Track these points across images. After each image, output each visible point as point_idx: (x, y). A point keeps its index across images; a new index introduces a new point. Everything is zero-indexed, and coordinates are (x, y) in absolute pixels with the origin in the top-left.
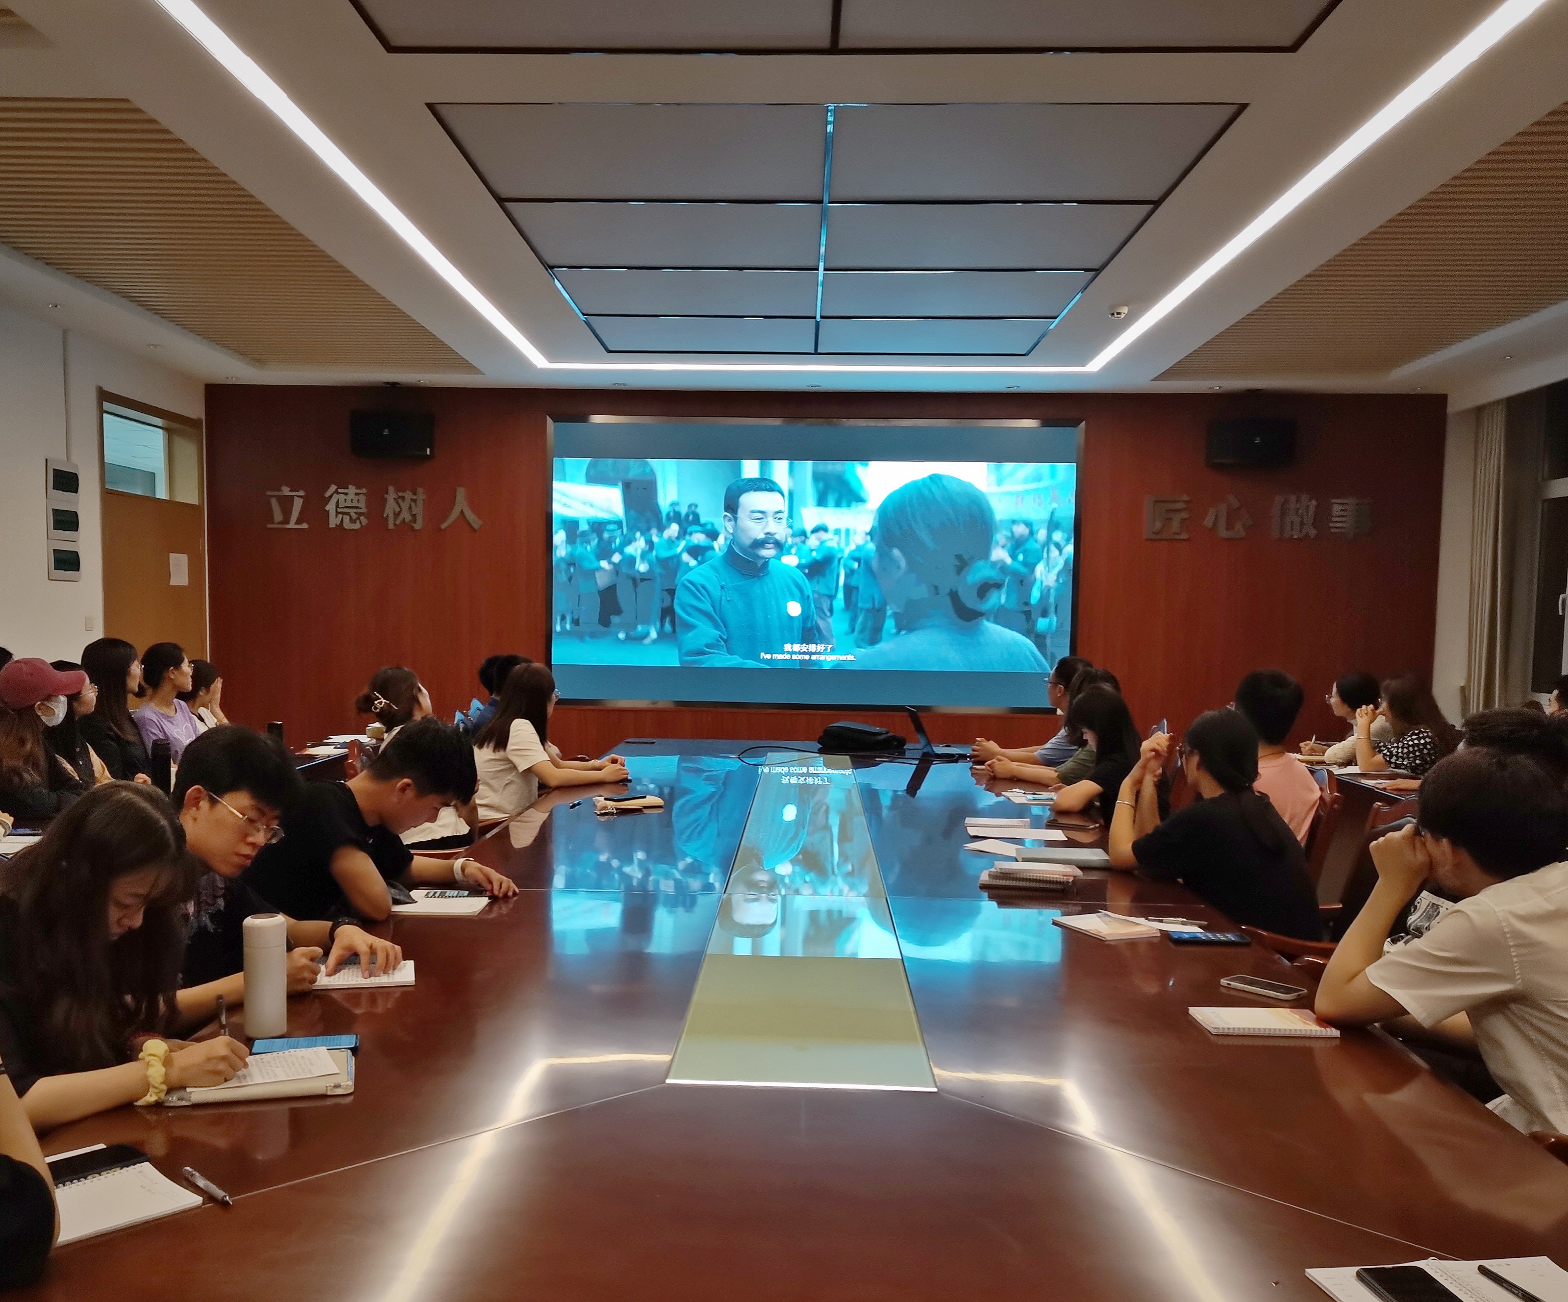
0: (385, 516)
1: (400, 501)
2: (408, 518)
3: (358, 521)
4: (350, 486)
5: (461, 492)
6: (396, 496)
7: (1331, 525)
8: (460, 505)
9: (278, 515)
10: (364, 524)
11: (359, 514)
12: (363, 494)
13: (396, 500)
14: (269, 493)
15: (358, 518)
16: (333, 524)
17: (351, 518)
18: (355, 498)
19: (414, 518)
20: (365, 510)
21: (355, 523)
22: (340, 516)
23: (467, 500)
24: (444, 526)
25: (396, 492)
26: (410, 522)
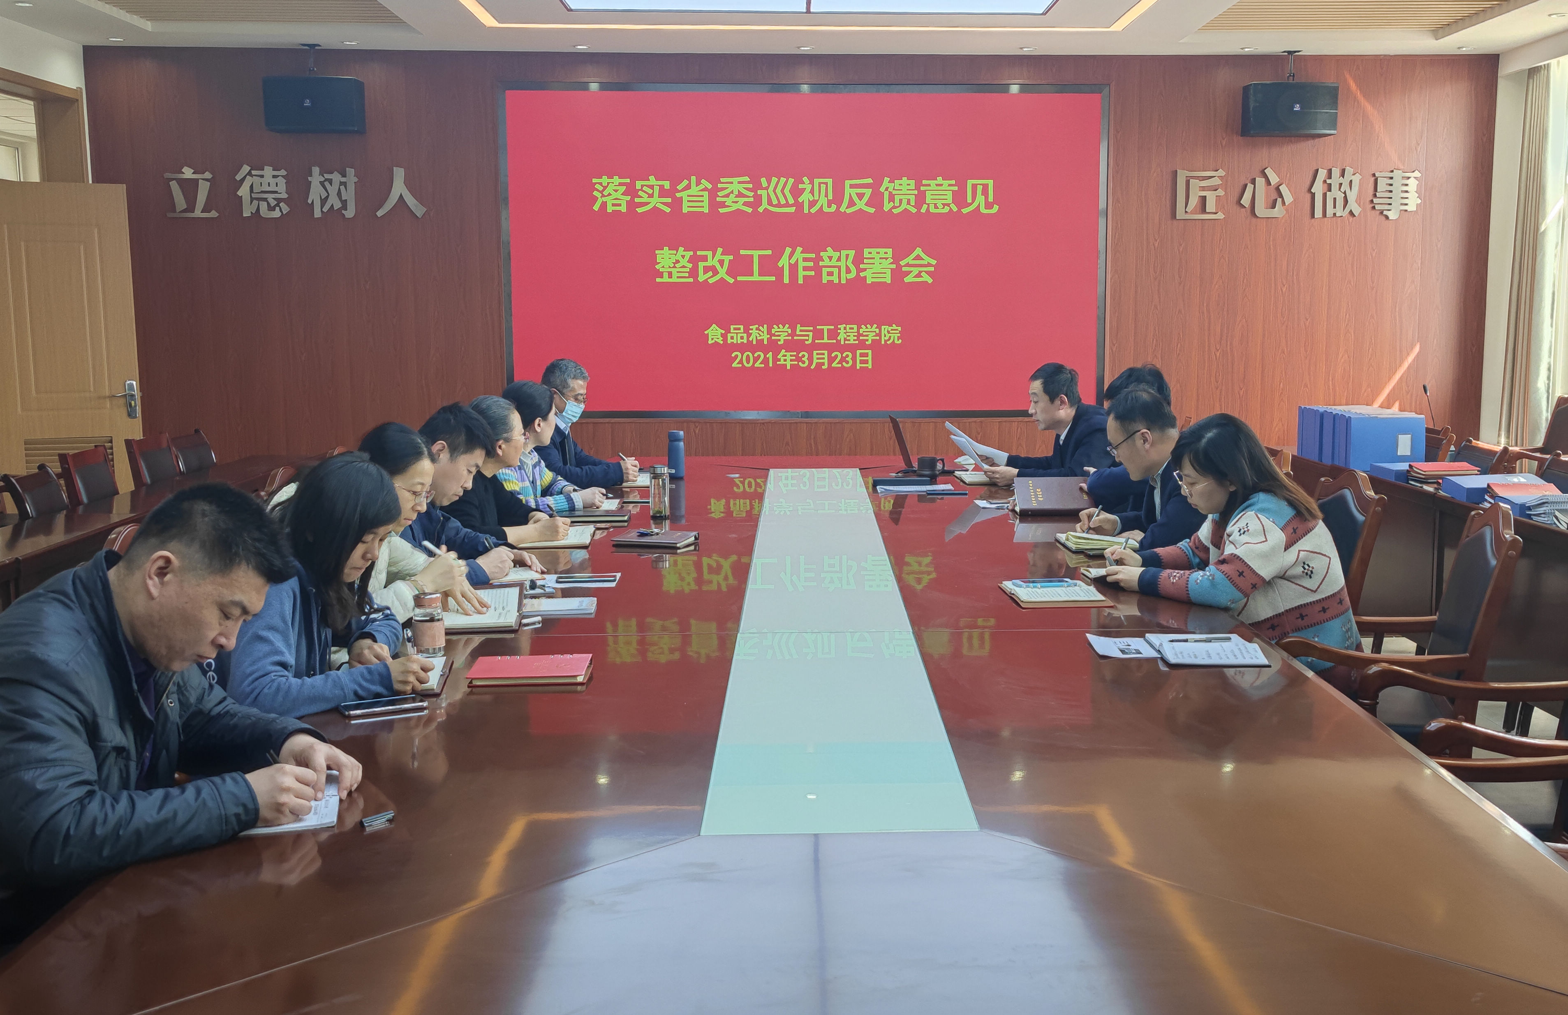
0: (310, 201)
1: (327, 184)
2: (338, 205)
3: (277, 209)
4: (266, 167)
5: (399, 174)
6: (322, 179)
7: (1375, 201)
8: (399, 188)
9: (180, 202)
10: (284, 213)
11: (279, 201)
12: (282, 176)
13: (322, 183)
14: (168, 175)
15: (278, 205)
16: (246, 214)
17: (268, 204)
18: (273, 181)
19: (344, 203)
20: (285, 196)
21: (275, 210)
22: (255, 202)
23: (408, 183)
24: (380, 213)
25: (321, 174)
26: (340, 210)
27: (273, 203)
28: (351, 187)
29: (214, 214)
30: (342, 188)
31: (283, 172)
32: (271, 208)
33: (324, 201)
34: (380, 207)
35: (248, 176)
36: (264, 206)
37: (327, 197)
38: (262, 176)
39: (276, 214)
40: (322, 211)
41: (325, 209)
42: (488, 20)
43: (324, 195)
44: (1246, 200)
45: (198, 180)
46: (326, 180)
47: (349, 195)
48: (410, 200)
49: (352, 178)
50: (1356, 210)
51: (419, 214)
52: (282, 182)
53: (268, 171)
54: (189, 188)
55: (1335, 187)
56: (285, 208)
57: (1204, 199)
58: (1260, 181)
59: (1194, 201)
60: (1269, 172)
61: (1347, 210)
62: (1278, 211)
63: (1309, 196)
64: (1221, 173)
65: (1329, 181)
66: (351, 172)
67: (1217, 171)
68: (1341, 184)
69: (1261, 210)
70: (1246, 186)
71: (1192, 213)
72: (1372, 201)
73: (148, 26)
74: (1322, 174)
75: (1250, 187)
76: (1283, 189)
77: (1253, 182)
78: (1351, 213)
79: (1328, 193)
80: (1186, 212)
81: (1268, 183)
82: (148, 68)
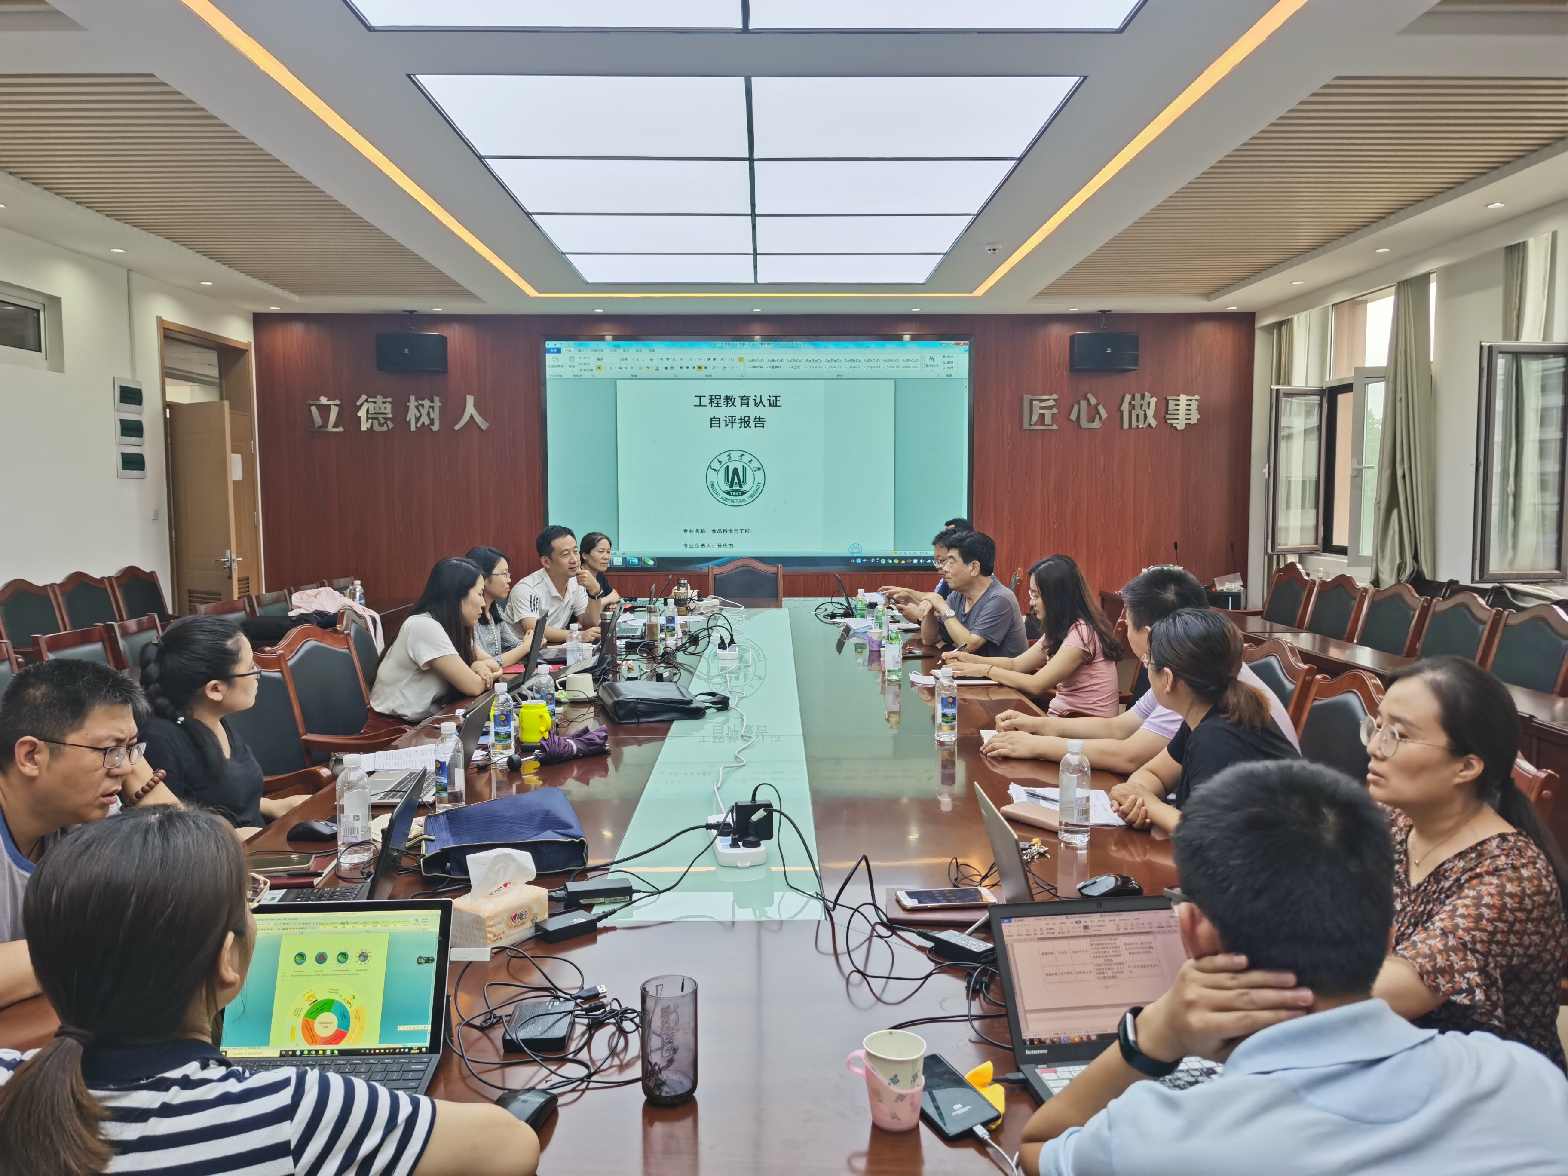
0: (408, 420)
1: (420, 408)
2: (427, 422)
3: (385, 425)
4: (378, 396)
5: (470, 400)
6: (417, 404)
7: (1167, 417)
8: (470, 409)
9: (317, 419)
10: (390, 427)
11: (386, 419)
12: (390, 403)
13: (417, 407)
14: (310, 402)
15: (386, 422)
16: (364, 427)
17: (379, 422)
18: (383, 406)
19: (432, 422)
20: (390, 416)
21: (383, 426)
22: (370, 421)
23: (476, 406)
24: (457, 427)
25: (416, 400)
26: (429, 425)
27: (382, 421)
28: (437, 409)
29: (340, 429)
30: (431, 410)
31: (390, 400)
32: (381, 425)
33: (417, 420)
34: (457, 423)
35: (365, 403)
36: (376, 423)
37: (420, 417)
38: (375, 403)
39: (385, 428)
40: (416, 427)
41: (419, 425)
42: (531, 292)
43: (418, 415)
44: (1073, 416)
45: (330, 406)
46: (420, 405)
47: (435, 415)
48: (478, 419)
49: (437, 403)
50: (1154, 423)
51: (484, 427)
52: (389, 406)
53: (380, 399)
54: (325, 411)
55: (1138, 407)
57: (1042, 416)
58: (1083, 403)
59: (1035, 418)
60: (1090, 396)
61: (1147, 424)
62: (1096, 424)
63: (1118, 414)
64: (1055, 397)
65: (1133, 403)
66: (437, 399)
67: (1052, 395)
68: (1142, 405)
69: (1084, 423)
70: (1073, 406)
71: (1035, 425)
72: (1165, 417)
73: (296, 298)
74: (1128, 397)
75: (1076, 407)
76: (1101, 409)
77: (1079, 403)
78: (1150, 425)
79: (1133, 411)
80: (1031, 425)
81: (1089, 403)
82: (298, 328)
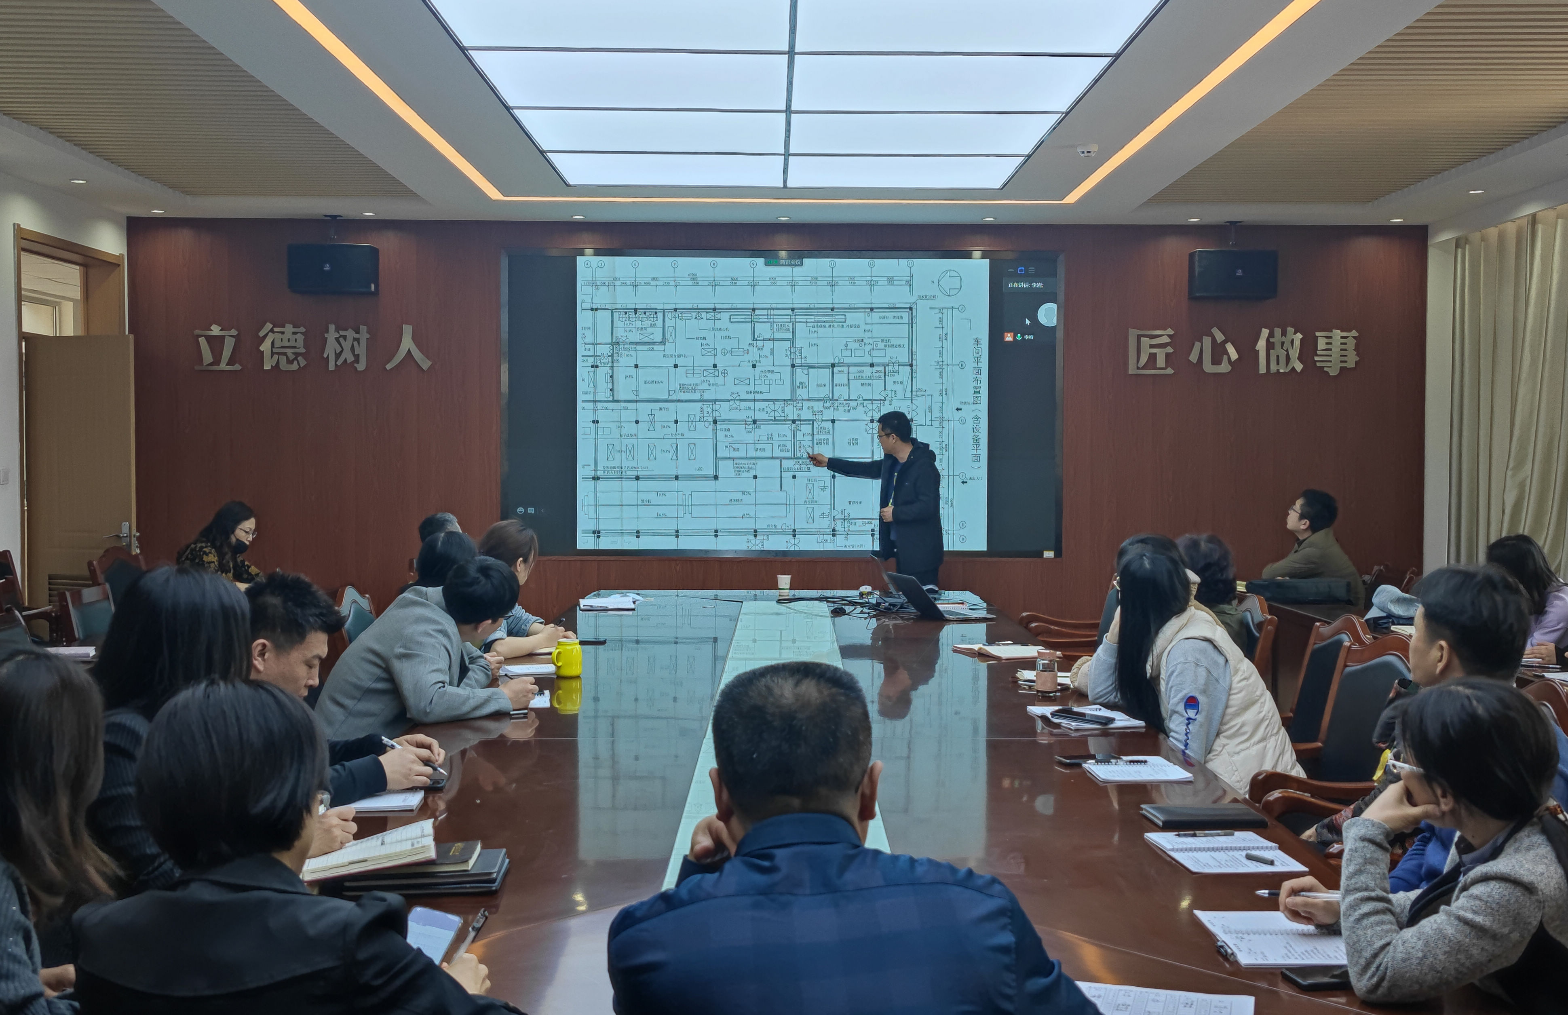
0: (325, 356)
1: (341, 340)
2: (350, 359)
3: (295, 362)
5: (408, 330)
9: (207, 354)
10: (302, 365)
11: (297, 355)
18: (293, 337)
21: (292, 363)
23: (415, 339)
24: (389, 366)
25: (337, 330)
26: (353, 363)
27: (292, 357)
28: (363, 343)
29: (237, 367)
30: (355, 343)
31: (302, 329)
32: (289, 362)
33: (338, 356)
34: (389, 361)
35: (270, 333)
36: (283, 359)
37: (342, 351)
38: (283, 333)
39: (294, 367)
40: (336, 364)
41: (339, 363)
42: (494, 194)
43: (339, 350)
44: (1194, 357)
45: (224, 336)
46: (341, 336)
47: (362, 350)
48: (417, 354)
49: (364, 335)
50: (1299, 367)
51: (425, 367)
52: (300, 338)
53: (289, 328)
54: (216, 343)
55: (1278, 346)
56: (303, 363)
57: (1153, 357)
58: (1207, 341)
59: (1144, 359)
60: (1215, 331)
61: (1290, 368)
62: (1224, 368)
63: (1252, 354)
64: (1170, 331)
65: (1271, 340)
66: (363, 329)
67: (1166, 330)
68: (1283, 343)
69: (1208, 367)
70: (1193, 344)
71: (1144, 368)
72: (1313, 359)
73: (187, 199)
74: (1265, 332)
75: (1197, 345)
76: (1229, 347)
77: (1201, 341)
78: (1293, 369)
79: (1272, 351)
80: (1138, 368)
81: (1214, 341)
82: (185, 237)
